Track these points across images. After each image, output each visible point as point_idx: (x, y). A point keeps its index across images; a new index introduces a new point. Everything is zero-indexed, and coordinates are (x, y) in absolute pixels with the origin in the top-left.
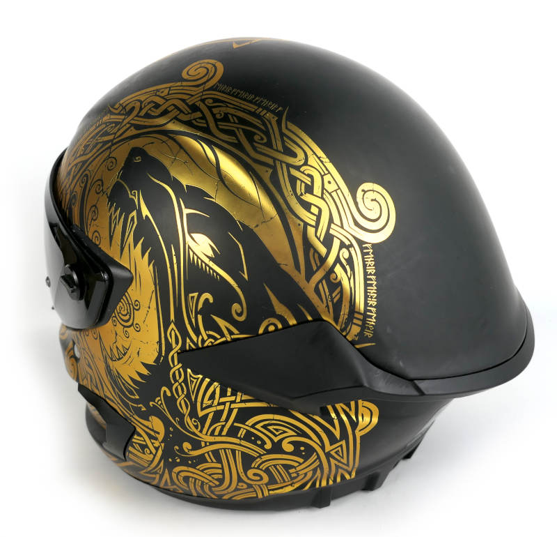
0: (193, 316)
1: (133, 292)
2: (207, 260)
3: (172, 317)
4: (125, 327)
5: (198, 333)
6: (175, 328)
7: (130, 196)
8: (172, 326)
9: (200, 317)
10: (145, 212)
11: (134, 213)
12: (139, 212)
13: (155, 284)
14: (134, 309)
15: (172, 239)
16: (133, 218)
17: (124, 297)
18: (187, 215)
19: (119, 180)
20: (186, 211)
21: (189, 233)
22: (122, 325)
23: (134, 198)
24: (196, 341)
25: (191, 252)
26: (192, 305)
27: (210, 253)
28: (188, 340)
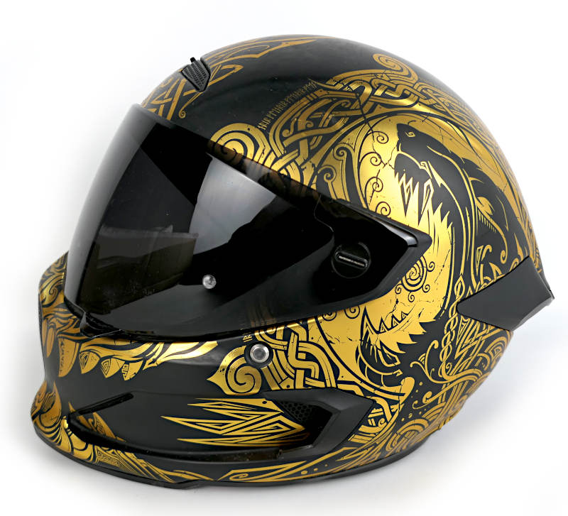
0: (477, 266)
1: (429, 255)
2: (488, 217)
3: (462, 271)
4: (411, 291)
5: (478, 279)
6: (462, 281)
7: (421, 167)
8: (461, 278)
9: (482, 265)
10: (440, 181)
11: (429, 182)
12: (434, 181)
13: (452, 244)
14: (427, 270)
15: (466, 203)
16: (428, 187)
17: (418, 262)
18: (472, 181)
19: (400, 152)
20: (470, 179)
21: (477, 197)
22: (408, 290)
23: (424, 168)
24: (475, 287)
25: (480, 213)
26: (478, 255)
27: (490, 212)
28: (470, 288)
